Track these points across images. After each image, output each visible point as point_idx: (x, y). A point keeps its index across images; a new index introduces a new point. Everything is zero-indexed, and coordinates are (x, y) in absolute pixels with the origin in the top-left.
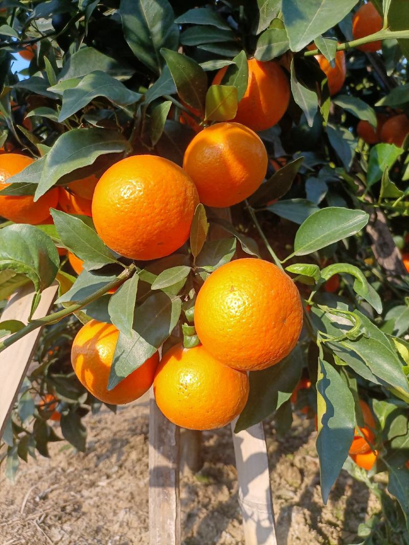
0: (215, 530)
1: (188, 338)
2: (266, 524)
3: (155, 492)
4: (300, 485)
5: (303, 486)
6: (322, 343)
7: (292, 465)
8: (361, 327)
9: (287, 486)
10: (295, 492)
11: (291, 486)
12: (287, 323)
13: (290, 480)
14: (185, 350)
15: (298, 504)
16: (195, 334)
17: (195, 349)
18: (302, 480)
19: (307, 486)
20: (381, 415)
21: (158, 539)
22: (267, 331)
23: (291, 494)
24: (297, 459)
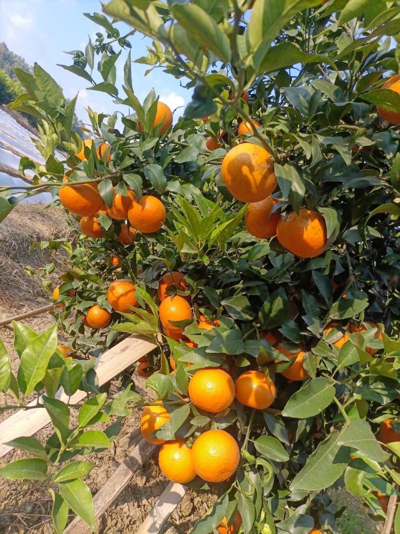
0: (123, 498)
1: (189, 442)
2: (158, 526)
3: (123, 467)
4: (187, 516)
5: (188, 518)
6: (234, 486)
7: (192, 500)
8: (251, 495)
9: (179, 510)
10: (180, 518)
11: (180, 512)
12: (223, 474)
13: (183, 508)
14: (184, 445)
15: (176, 526)
16: (193, 444)
17: (187, 448)
18: (189, 515)
19: (189, 521)
20: (242, 529)
21: (108, 488)
22: (214, 472)
23: (177, 517)
24: (197, 500)
